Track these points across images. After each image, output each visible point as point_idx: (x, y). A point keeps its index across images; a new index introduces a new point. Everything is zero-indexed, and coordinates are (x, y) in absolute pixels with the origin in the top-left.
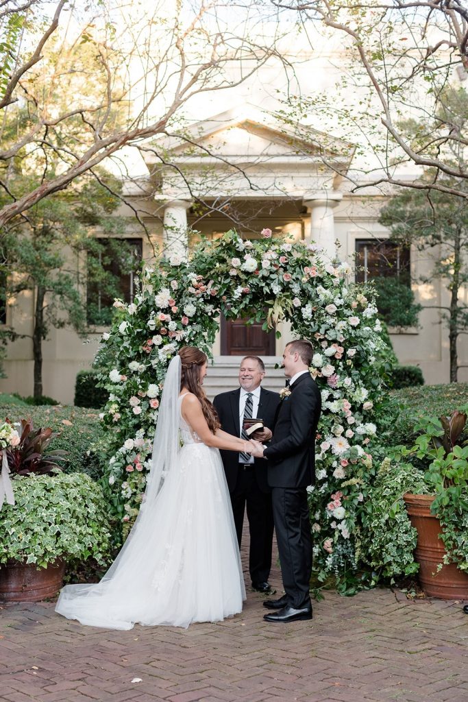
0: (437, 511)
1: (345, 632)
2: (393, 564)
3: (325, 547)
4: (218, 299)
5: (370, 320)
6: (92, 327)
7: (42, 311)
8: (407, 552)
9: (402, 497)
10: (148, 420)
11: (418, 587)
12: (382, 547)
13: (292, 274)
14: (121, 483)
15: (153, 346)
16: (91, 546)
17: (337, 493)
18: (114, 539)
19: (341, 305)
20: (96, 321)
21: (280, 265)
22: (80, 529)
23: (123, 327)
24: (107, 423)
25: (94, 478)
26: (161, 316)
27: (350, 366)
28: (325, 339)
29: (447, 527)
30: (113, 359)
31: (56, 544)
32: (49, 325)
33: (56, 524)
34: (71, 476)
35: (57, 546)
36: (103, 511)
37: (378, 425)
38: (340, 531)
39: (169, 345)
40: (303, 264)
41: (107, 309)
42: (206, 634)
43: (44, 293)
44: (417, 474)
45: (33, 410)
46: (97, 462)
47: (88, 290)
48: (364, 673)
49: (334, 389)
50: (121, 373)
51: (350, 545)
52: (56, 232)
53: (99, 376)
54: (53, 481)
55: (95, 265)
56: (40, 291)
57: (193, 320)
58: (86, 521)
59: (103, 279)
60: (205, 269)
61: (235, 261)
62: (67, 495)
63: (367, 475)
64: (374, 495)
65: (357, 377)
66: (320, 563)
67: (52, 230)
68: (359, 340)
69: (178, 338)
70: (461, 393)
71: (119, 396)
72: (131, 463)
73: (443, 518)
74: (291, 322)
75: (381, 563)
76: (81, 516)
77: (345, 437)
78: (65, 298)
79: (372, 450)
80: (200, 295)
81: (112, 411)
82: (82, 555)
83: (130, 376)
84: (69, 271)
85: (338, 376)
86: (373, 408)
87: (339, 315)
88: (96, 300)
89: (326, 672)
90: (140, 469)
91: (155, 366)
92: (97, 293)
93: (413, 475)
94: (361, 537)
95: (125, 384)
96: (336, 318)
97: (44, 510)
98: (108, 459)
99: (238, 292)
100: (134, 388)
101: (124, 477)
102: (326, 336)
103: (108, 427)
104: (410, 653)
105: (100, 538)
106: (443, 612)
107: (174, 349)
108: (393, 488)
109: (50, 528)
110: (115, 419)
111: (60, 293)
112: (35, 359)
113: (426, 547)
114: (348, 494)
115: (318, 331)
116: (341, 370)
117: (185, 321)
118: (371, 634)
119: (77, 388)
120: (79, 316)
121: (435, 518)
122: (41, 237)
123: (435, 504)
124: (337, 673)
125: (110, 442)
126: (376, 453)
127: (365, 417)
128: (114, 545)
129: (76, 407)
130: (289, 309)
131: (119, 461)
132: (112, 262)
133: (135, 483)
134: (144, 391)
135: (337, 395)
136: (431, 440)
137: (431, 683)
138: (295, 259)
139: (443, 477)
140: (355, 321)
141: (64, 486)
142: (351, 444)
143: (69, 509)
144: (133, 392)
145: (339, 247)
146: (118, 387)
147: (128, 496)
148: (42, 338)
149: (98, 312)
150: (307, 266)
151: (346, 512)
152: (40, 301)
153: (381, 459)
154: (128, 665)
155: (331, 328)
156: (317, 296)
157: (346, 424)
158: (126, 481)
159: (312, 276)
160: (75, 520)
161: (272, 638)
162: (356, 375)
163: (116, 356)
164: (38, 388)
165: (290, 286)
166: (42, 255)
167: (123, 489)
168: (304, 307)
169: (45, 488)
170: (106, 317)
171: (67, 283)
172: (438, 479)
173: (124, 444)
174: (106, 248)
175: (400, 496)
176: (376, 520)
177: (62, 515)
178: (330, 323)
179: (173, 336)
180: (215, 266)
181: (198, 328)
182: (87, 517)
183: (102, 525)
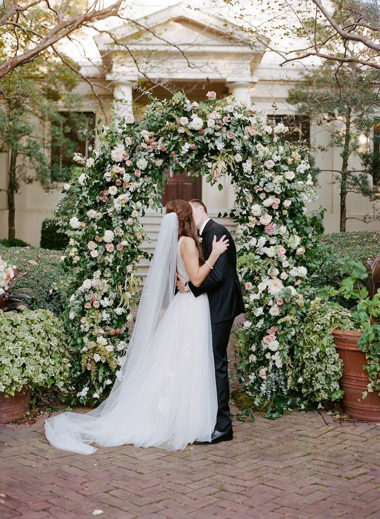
0: (365, 346)
1: (285, 456)
2: (322, 391)
3: (260, 375)
4: (167, 155)
5: (304, 174)
6: (55, 183)
7: (14, 170)
8: (335, 380)
9: (331, 332)
10: (104, 263)
11: (341, 410)
12: (312, 376)
13: (234, 132)
14: (80, 318)
15: (109, 196)
16: (53, 375)
17: (272, 328)
18: (74, 368)
19: (278, 161)
20: (58, 178)
21: (223, 124)
22: (44, 361)
23: (82, 178)
24: (67, 265)
25: (57, 313)
26: (117, 169)
27: (286, 216)
28: (264, 191)
29: (372, 359)
30: (73, 208)
31: (22, 374)
32: (20, 181)
33: (21, 356)
34: (36, 312)
35: (23, 376)
36: (64, 343)
37: (308, 268)
38: (274, 361)
39: (123, 195)
40: (244, 124)
41: (67, 169)
42: (159, 459)
43: (16, 156)
44: (343, 312)
45: (5, 251)
46: (59, 298)
47: (52, 153)
48: (310, 503)
49: (270, 236)
50: (80, 220)
51: (281, 373)
52: (26, 106)
53: (60, 223)
54: (19, 317)
55: (57, 133)
56: (13, 153)
57: (145, 173)
58: (49, 353)
59: (64, 144)
60: (156, 126)
61: (184, 120)
62: (32, 330)
63: (299, 313)
64: (305, 330)
65: (292, 226)
66: (255, 388)
67: (23, 104)
68: (294, 192)
69: (131, 189)
70: (364, 240)
71: (79, 241)
72: (89, 301)
73: (369, 352)
74: (232, 176)
75: (311, 390)
76: (44, 349)
77: (280, 279)
78: (34, 159)
79: (303, 290)
80: (152, 150)
81: (72, 254)
82: (46, 383)
83: (88, 223)
84: (36, 138)
85: (275, 225)
86: (305, 254)
87: (276, 169)
88: (58, 161)
89: (274, 501)
90: (97, 306)
91: (110, 214)
92: (59, 156)
93: (340, 313)
94: (292, 366)
95: (83, 229)
96: (274, 172)
97: (11, 343)
98: (69, 296)
99: (186, 147)
100: (92, 234)
101: (83, 313)
102: (264, 189)
103: (69, 267)
104: (348, 479)
105: (62, 368)
106: (368, 435)
107: (128, 199)
108: (323, 324)
109: (16, 360)
110: (75, 262)
111: (29, 155)
112: (9, 209)
113: (351, 376)
114: (282, 329)
115: (258, 184)
116: (278, 219)
117: (138, 173)
118: (308, 458)
119: (43, 232)
120: (44, 174)
121: (361, 351)
122: (14, 110)
123: (362, 339)
124: (286, 502)
125: (70, 282)
126: (306, 293)
127: (298, 261)
128: (74, 373)
129: (41, 249)
130: (231, 164)
131: (78, 299)
132: (71, 130)
133: (93, 319)
134: (100, 236)
135: (273, 241)
136: (356, 282)
137: (374, 513)
138: (237, 119)
139: (369, 315)
140: (291, 175)
141: (30, 322)
142: (285, 285)
143: (33, 343)
144: (91, 237)
145: (276, 109)
146: (77, 232)
147: (87, 330)
148: (15, 192)
149: (60, 171)
150: (248, 125)
151: (280, 345)
152: (13, 162)
153: (312, 298)
154: (89, 494)
155: (269, 181)
156: (257, 152)
157: (281, 267)
158: (85, 316)
159: (252, 134)
160: (39, 353)
161: (219, 463)
162: (291, 224)
163: (76, 205)
164: (12, 232)
165: (232, 143)
166: (15, 124)
167: (81, 324)
168: (245, 162)
169: (12, 324)
170: (66, 175)
171: (35, 147)
172: (365, 317)
173: (82, 283)
174: (67, 119)
175: (330, 331)
176: (308, 353)
177: (27, 349)
178: (268, 177)
179: (127, 187)
180: (165, 124)
181: (149, 180)
182: (50, 349)
183: (63, 356)
